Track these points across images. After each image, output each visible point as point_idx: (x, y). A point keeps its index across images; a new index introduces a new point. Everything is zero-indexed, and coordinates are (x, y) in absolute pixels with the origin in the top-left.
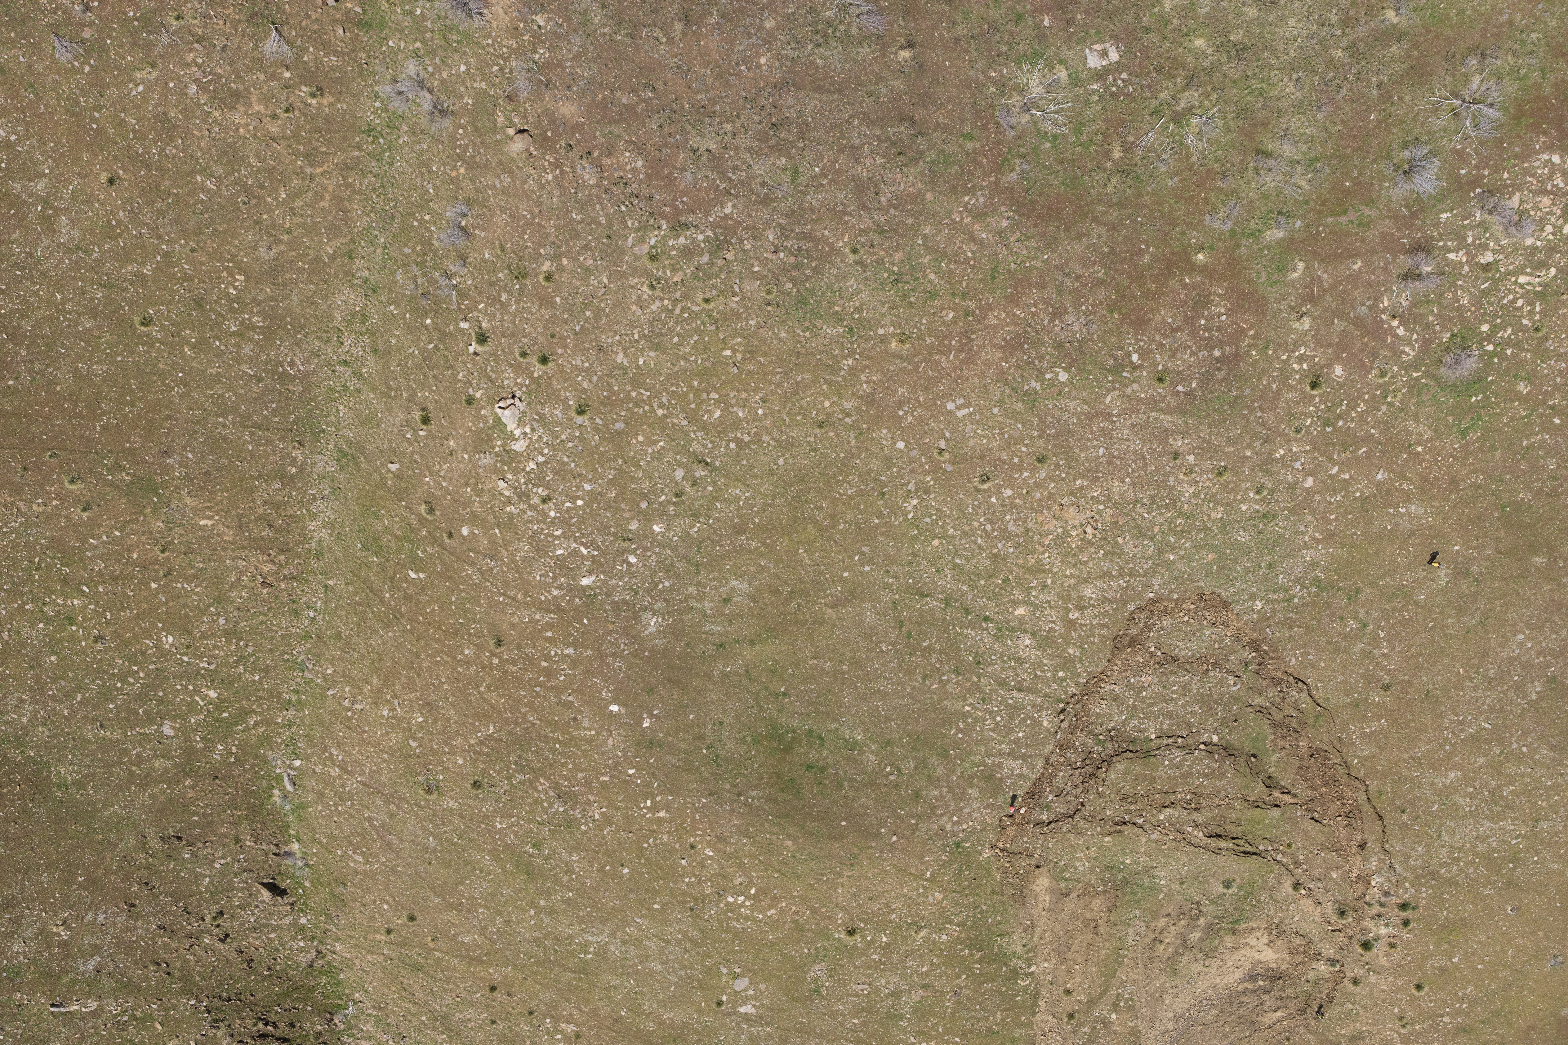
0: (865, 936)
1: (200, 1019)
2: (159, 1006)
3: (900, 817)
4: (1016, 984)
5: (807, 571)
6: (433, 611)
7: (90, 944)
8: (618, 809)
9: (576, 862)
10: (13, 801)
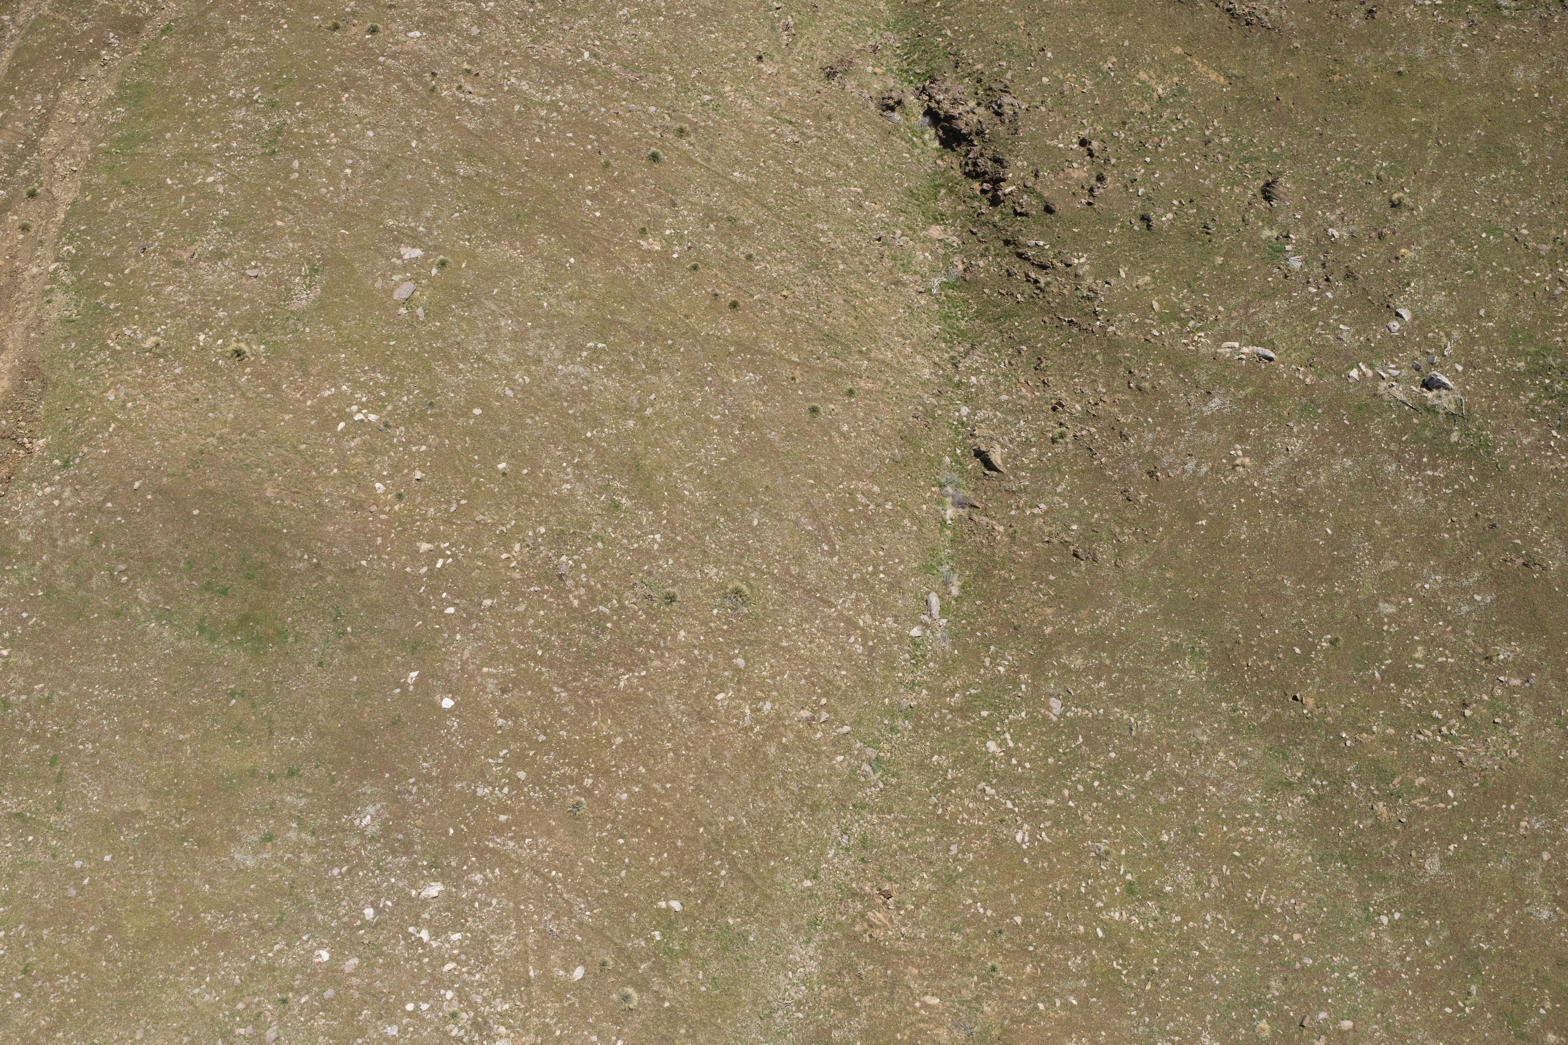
0: (224, 345)
1: (1107, 305)
2: (1150, 332)
3: (125, 514)
4: (78, 249)
5: (155, 868)
6: (657, 855)
7: (1211, 431)
8: (485, 557)
9: (567, 482)
10: (1259, 645)
